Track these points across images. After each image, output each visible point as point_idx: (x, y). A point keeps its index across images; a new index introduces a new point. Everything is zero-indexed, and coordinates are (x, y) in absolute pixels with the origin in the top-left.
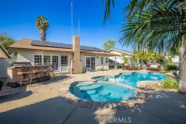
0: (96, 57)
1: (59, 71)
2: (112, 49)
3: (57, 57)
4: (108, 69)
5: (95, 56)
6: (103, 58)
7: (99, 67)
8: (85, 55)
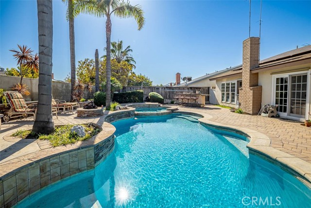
5: (308, 68)
8: (271, 74)
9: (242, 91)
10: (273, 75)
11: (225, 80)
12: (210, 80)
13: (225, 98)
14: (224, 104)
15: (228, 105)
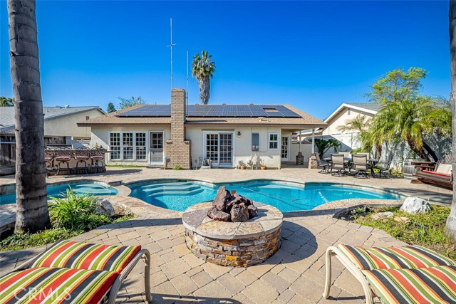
0: (234, 134)
1: (147, 162)
2: (344, 105)
3: (144, 135)
4: (279, 166)
5: (233, 130)
6: (257, 135)
7: (246, 160)
8: (203, 130)
9: (172, 145)
10: (204, 132)
11: (120, 128)
12: (79, 125)
13: (122, 155)
14: (120, 163)
15: (128, 164)
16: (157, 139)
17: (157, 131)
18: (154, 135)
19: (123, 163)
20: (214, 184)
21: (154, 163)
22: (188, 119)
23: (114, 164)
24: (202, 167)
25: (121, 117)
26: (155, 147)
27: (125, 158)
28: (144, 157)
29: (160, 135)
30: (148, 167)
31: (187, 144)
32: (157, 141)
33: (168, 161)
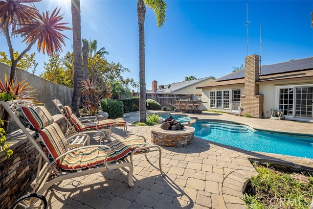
1: (229, 110)
3: (228, 92)
8: (275, 85)
9: (245, 99)
10: (276, 87)
11: (215, 89)
12: (197, 88)
13: (216, 104)
14: (214, 110)
15: (219, 110)
16: (237, 94)
17: (236, 89)
18: (235, 92)
19: (216, 110)
20: (255, 129)
21: (234, 111)
22: (261, 78)
23: (212, 110)
24: (272, 117)
25: (219, 81)
26: (235, 100)
27: (217, 106)
28: (228, 107)
29: (239, 92)
30: (229, 113)
31: (257, 97)
32: (237, 96)
33: (242, 110)
